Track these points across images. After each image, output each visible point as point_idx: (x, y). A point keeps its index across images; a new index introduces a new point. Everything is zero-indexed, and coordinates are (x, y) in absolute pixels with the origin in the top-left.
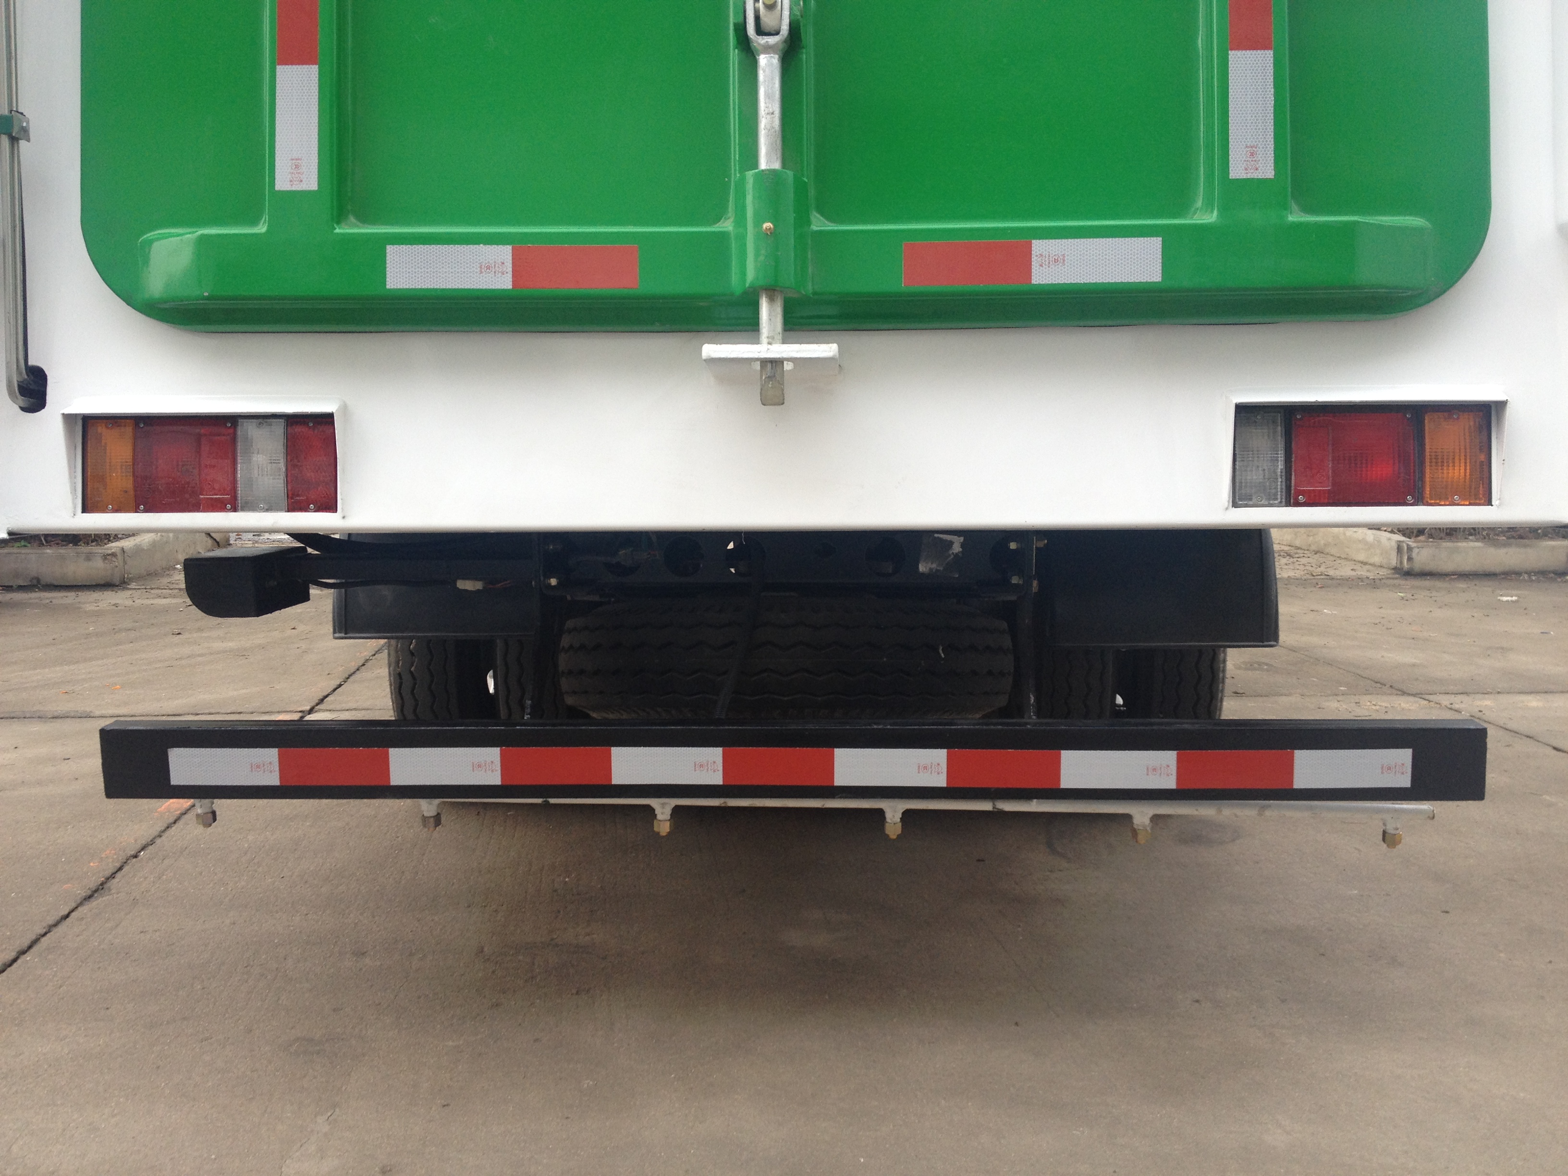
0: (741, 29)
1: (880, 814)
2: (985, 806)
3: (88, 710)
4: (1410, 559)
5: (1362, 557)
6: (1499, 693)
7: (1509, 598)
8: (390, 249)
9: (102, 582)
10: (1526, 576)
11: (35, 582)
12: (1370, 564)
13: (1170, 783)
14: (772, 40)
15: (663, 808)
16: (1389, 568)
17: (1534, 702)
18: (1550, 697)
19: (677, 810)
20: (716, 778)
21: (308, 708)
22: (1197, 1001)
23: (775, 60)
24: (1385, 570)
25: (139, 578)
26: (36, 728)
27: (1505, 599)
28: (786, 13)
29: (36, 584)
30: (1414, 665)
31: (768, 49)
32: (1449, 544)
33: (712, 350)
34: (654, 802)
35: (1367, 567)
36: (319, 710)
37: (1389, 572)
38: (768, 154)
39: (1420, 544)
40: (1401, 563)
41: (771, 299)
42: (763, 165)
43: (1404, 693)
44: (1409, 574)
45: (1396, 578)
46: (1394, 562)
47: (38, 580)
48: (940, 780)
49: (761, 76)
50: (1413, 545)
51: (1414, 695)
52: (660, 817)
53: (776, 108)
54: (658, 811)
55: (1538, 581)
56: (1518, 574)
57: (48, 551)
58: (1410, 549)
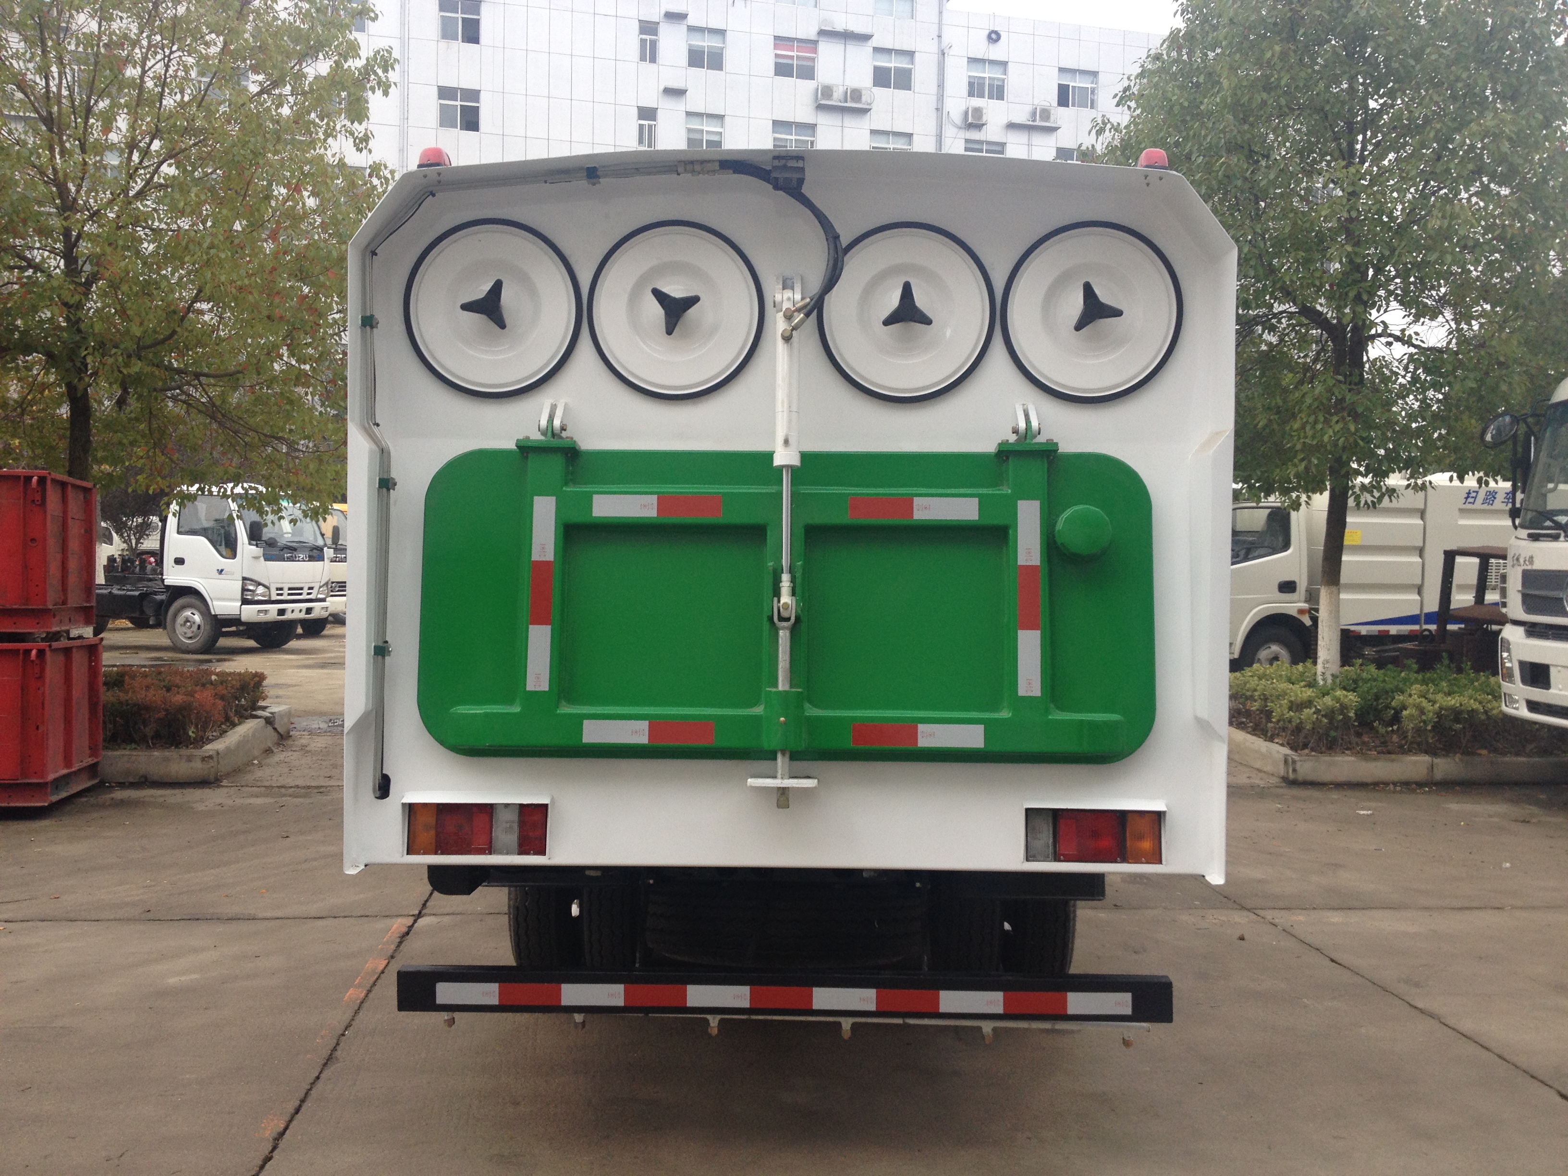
0: (771, 619)
1: (839, 1024)
2: (899, 1021)
3: (253, 912)
4: (1294, 770)
5: (1258, 764)
6: (1314, 909)
7: (1365, 812)
8: (585, 722)
9: (199, 780)
10: (1392, 786)
11: (143, 780)
12: (1264, 772)
13: (1000, 1010)
14: (785, 624)
15: (714, 1021)
16: (1278, 777)
17: (1336, 918)
18: (1350, 913)
19: (721, 1021)
20: (746, 1004)
21: (417, 912)
22: (1029, 1138)
23: (788, 633)
24: (1275, 778)
25: (228, 775)
26: (220, 928)
27: (1362, 812)
28: (794, 611)
29: (145, 782)
30: (1260, 881)
31: (783, 628)
32: (1328, 758)
33: (751, 781)
34: (709, 1017)
35: (1262, 775)
36: (425, 915)
37: (1278, 780)
38: (783, 681)
39: (1302, 758)
40: (1288, 773)
41: (783, 754)
42: (780, 688)
43: (1243, 908)
44: (1293, 783)
45: (1282, 787)
46: (1282, 772)
47: (146, 778)
48: (872, 1007)
49: (780, 642)
50: (1296, 758)
51: (1249, 910)
52: (712, 1025)
53: (787, 657)
54: (711, 1021)
55: (1401, 792)
56: (1387, 784)
57: (156, 753)
58: (1294, 762)
